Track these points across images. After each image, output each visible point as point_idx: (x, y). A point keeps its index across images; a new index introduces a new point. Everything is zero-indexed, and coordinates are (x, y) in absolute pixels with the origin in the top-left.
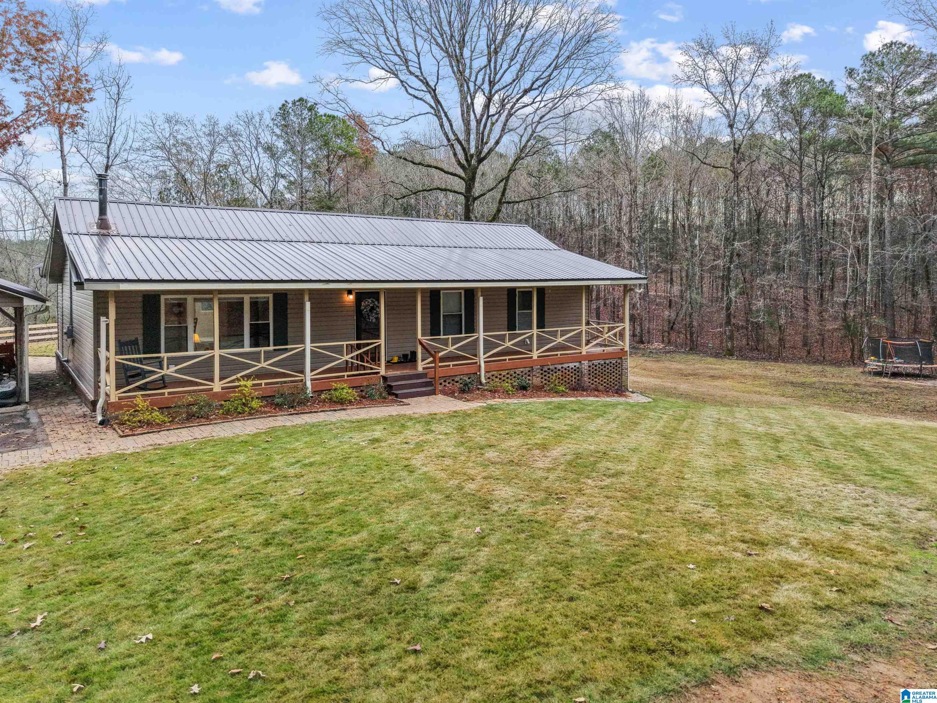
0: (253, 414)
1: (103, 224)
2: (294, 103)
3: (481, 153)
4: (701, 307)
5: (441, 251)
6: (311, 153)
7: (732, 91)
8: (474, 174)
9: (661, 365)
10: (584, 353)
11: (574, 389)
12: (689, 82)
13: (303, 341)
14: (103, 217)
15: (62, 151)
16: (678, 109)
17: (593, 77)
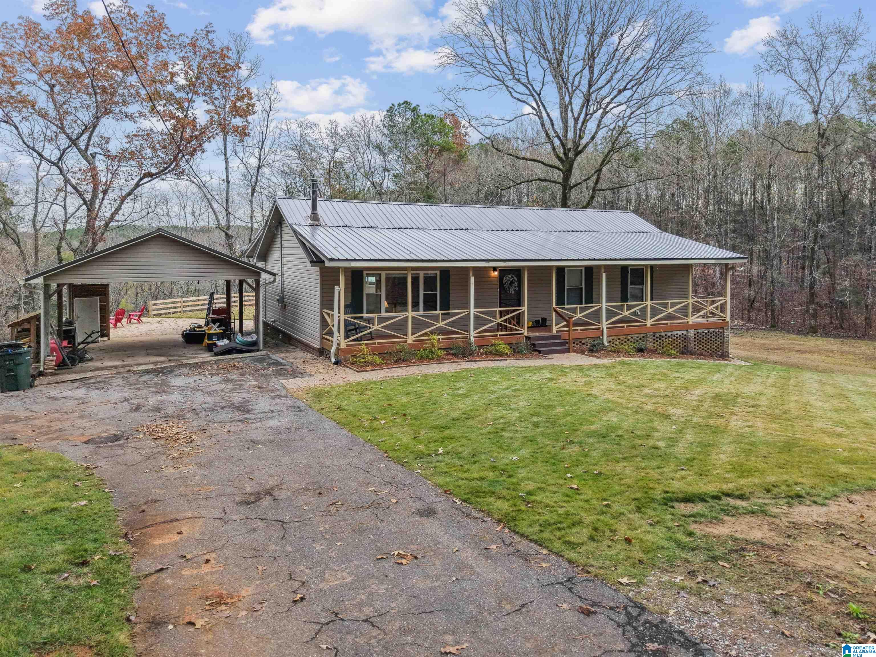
0: (440, 360)
1: (315, 217)
2: (399, 105)
3: (578, 147)
4: (783, 285)
5: (542, 234)
6: (412, 149)
7: (816, 78)
8: (571, 166)
9: (744, 340)
10: (690, 323)
11: (682, 353)
12: (772, 72)
13: (467, 307)
14: (315, 212)
15: (225, 155)
16: (759, 97)
17: (683, 74)
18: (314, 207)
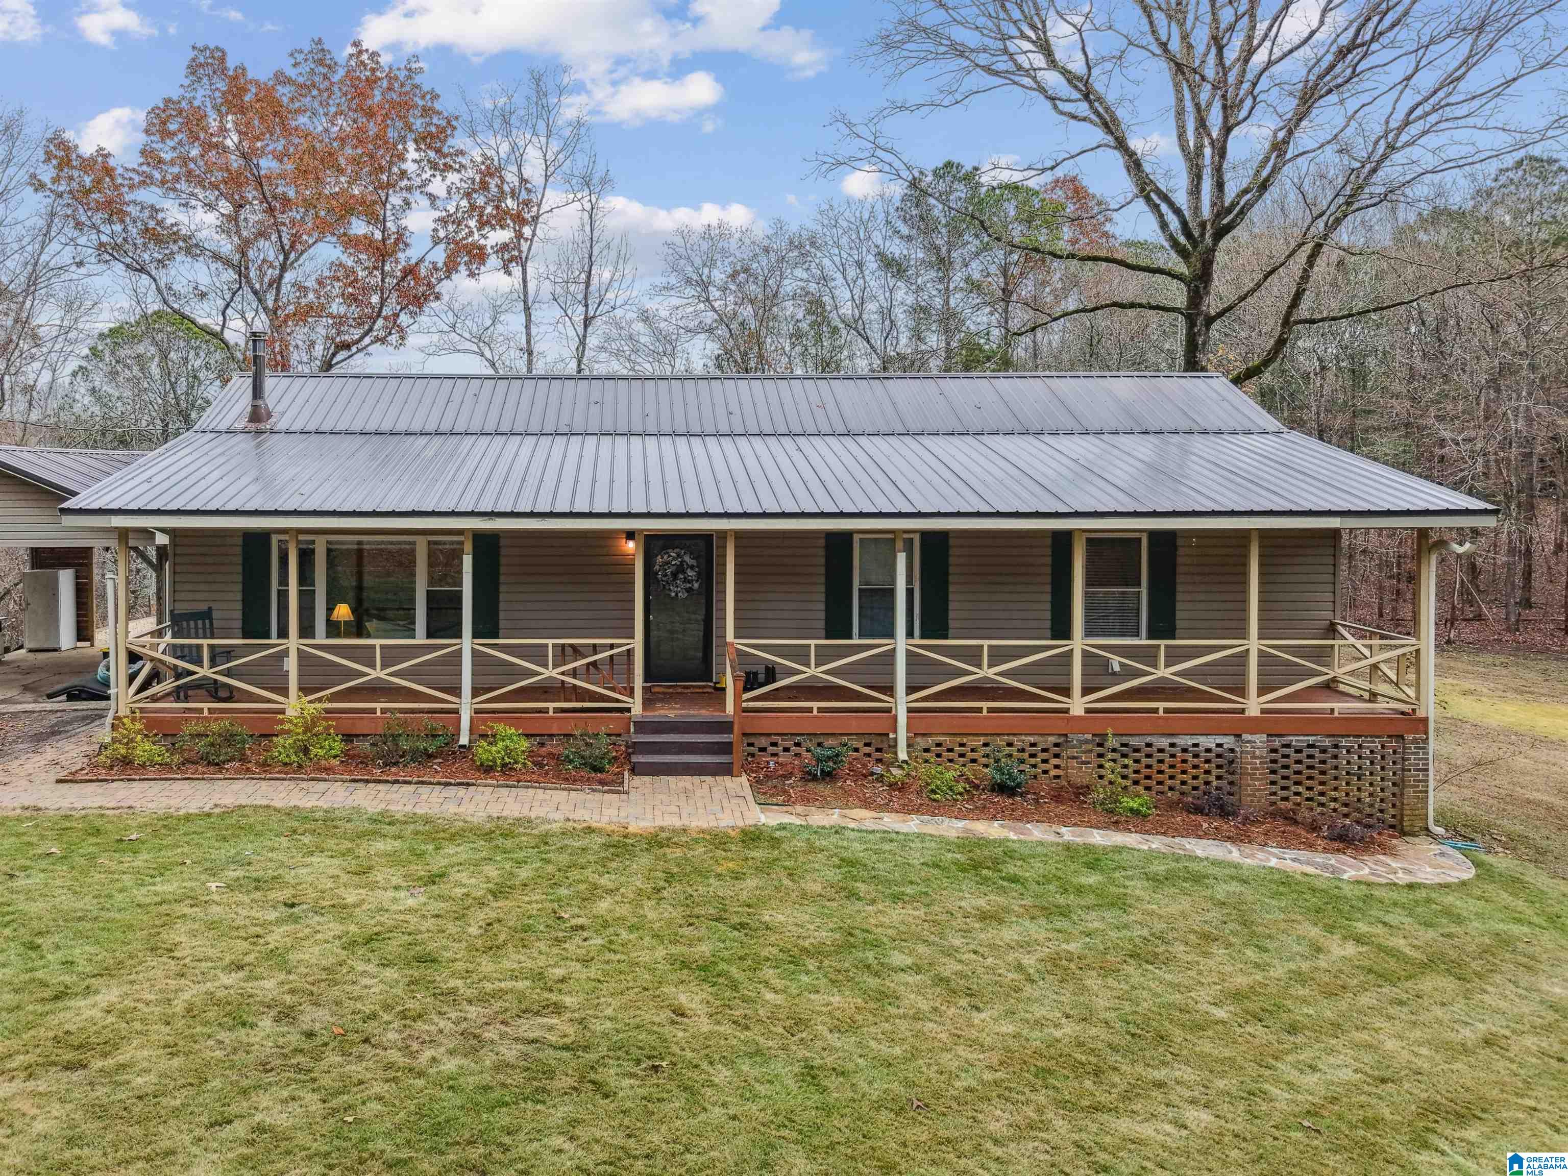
2: (935, 174)
10: (1254, 712)
14: (260, 402)
15: (525, 302)
18: (257, 391)
